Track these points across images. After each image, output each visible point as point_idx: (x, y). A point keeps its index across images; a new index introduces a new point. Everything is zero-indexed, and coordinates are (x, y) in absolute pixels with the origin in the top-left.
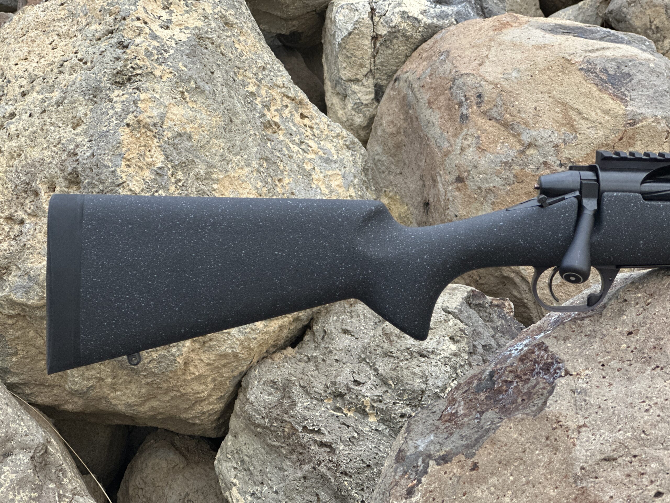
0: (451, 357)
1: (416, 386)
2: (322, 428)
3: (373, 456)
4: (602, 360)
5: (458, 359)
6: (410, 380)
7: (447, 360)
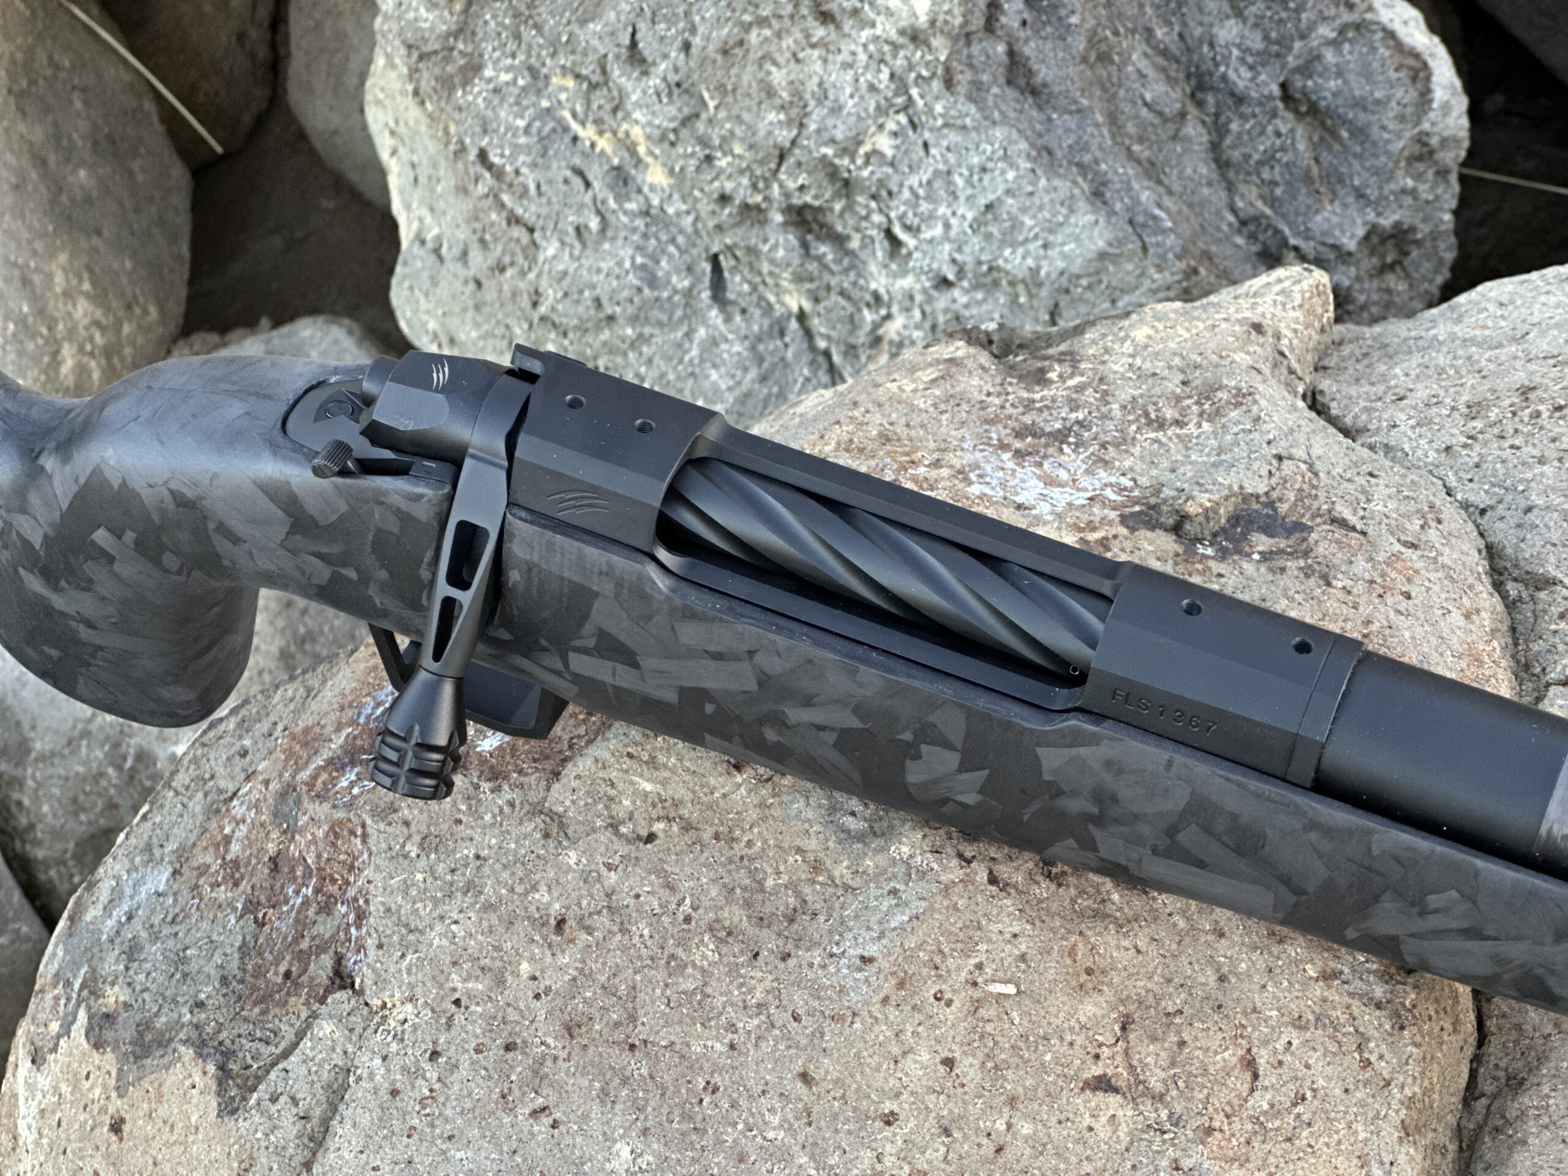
0: (901, 40)
1: (762, 133)
2: (524, 170)
3: (626, 293)
4: (460, 985)
5: (919, 54)
6: (749, 110)
7: (886, 48)
